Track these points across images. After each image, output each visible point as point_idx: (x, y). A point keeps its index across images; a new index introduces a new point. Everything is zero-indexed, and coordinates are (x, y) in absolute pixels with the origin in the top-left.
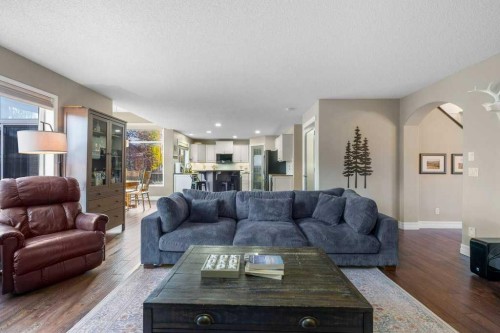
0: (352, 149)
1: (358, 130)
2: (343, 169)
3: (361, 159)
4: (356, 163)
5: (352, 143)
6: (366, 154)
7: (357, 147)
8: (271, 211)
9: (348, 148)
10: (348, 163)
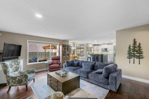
0: (132, 48)
1: (135, 40)
2: (127, 56)
3: (137, 52)
4: (134, 53)
5: (132, 45)
6: (140, 50)
7: (134, 47)
8: (86, 66)
9: (130, 47)
10: (129, 53)
